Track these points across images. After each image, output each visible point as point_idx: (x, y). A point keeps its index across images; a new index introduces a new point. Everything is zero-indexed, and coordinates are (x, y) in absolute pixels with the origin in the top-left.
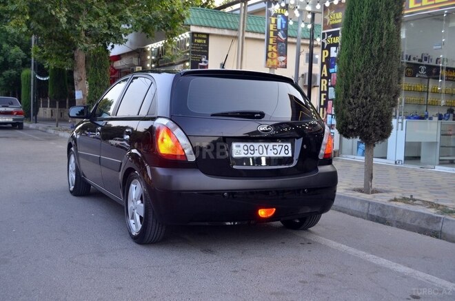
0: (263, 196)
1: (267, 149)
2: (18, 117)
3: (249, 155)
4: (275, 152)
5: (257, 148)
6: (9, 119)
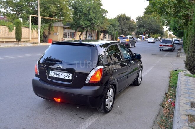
2: (170, 47)
3: (54, 76)
4: (64, 76)
5: (58, 74)
6: (167, 48)
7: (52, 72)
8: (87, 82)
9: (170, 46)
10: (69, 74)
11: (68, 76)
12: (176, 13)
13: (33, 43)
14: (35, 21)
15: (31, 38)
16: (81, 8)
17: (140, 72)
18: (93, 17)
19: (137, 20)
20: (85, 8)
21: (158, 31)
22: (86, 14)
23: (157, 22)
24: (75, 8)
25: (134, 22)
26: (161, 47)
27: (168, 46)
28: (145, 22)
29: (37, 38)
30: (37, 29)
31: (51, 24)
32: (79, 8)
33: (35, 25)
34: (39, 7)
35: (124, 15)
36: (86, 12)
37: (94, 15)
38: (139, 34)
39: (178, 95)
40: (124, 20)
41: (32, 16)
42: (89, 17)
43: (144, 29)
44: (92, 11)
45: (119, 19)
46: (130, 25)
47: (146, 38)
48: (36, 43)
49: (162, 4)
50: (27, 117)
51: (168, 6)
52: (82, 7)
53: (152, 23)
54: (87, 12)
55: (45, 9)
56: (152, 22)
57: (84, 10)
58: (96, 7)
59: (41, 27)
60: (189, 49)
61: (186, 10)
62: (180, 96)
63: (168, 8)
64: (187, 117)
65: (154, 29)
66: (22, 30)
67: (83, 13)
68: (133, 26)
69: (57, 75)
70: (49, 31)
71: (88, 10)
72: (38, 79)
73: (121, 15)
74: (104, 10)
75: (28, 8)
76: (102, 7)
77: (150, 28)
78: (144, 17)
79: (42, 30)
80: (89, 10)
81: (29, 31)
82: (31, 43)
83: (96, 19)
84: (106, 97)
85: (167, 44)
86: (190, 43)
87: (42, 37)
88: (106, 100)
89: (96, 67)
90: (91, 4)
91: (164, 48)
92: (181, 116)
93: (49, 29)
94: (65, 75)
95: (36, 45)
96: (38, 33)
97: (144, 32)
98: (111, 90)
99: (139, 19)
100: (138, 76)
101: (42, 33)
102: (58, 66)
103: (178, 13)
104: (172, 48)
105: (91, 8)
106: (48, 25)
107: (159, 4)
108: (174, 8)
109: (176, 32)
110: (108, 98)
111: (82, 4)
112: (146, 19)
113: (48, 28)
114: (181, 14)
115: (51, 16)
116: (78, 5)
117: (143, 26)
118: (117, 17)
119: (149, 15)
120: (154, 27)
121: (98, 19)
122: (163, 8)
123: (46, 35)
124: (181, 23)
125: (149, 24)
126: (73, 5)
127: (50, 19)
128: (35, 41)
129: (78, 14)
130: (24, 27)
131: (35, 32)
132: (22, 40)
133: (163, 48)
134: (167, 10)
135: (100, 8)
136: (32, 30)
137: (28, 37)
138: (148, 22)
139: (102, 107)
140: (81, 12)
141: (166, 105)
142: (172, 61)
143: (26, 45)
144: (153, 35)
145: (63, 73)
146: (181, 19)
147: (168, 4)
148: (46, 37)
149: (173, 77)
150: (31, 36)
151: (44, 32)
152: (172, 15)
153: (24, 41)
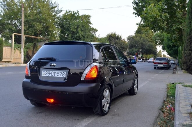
0: (51, 94)
1: (55, 73)
2: (165, 65)
3: (47, 76)
4: (58, 75)
5: (51, 73)
6: (162, 66)
7: (45, 72)
8: (82, 79)
9: (165, 63)
10: (63, 72)
11: (62, 74)
12: (169, 27)
13: (16, 64)
14: (18, 40)
15: (13, 58)
16: (68, 26)
17: (136, 80)
18: (82, 35)
19: (128, 40)
20: (73, 26)
21: (151, 51)
22: (73, 32)
23: (149, 42)
24: (62, 26)
25: (126, 42)
26: (156, 64)
27: (162, 63)
28: (136, 42)
29: (20, 59)
30: (21, 49)
31: (35, 44)
32: (67, 26)
33: (18, 45)
34: (23, 25)
35: (115, 34)
36: (73, 30)
37: (83, 33)
38: (131, 55)
39: (177, 100)
40: (114, 40)
41: (15, 35)
42: (78, 35)
43: (136, 50)
44: (81, 29)
45: (109, 38)
46: (121, 45)
47: (138, 59)
48: (18, 63)
49: (154, 19)
50: (17, 119)
51: (160, 20)
52: (70, 25)
53: (144, 43)
54: (75, 30)
55: (29, 27)
56: (144, 41)
57: (71, 28)
58: (84, 25)
59: (25, 46)
60: (185, 48)
61: (179, 24)
62: (179, 101)
63: (161, 22)
64: (188, 115)
65: (146, 49)
66: (4, 49)
67: (71, 31)
68: (124, 46)
69: (50, 75)
70: (33, 51)
71: (76, 28)
72: (29, 80)
73: (112, 34)
74: (93, 29)
75: (11, 26)
76: (90, 25)
77: (142, 48)
78: (136, 36)
79: (25, 50)
80: (78, 28)
81: (11, 50)
82: (14, 64)
83: (84, 38)
84: (103, 97)
85: (161, 62)
86: (186, 42)
87: (26, 57)
88: (103, 100)
89: (92, 63)
90: (79, 21)
91: (159, 66)
92: (182, 114)
93: (34, 49)
94: (58, 73)
95: (19, 65)
96: (21, 53)
97: (136, 52)
98: (108, 91)
99: (130, 38)
100: (134, 84)
101: (26, 52)
102: (51, 64)
103: (171, 28)
104: (167, 66)
105: (79, 26)
106: (32, 45)
107: (151, 18)
108: (167, 22)
109: (170, 50)
110: (104, 98)
111: (70, 22)
112: (138, 38)
113: (32, 48)
114: (175, 28)
115: (36, 35)
116: (65, 23)
117: (135, 46)
118: (107, 37)
119: (141, 35)
120: (147, 47)
121: (87, 37)
122: (156, 22)
123: (29, 55)
124: (175, 37)
125: (141, 43)
126: (59, 23)
127: (35, 38)
128: (18, 61)
129: (66, 32)
130: (6, 46)
131: (17, 52)
132: (3, 60)
133: (157, 66)
134: (160, 24)
135: (89, 26)
136: (14, 49)
137: (10, 57)
138: (140, 42)
139: (99, 107)
140: (68, 30)
141: (166, 110)
142: (168, 77)
143: (7, 66)
144: (146, 56)
145: (57, 72)
146: (175, 34)
147: (161, 18)
148: (29, 57)
149: (170, 88)
150: (13, 56)
151: (27, 52)
152: (165, 29)
153: (5, 62)
